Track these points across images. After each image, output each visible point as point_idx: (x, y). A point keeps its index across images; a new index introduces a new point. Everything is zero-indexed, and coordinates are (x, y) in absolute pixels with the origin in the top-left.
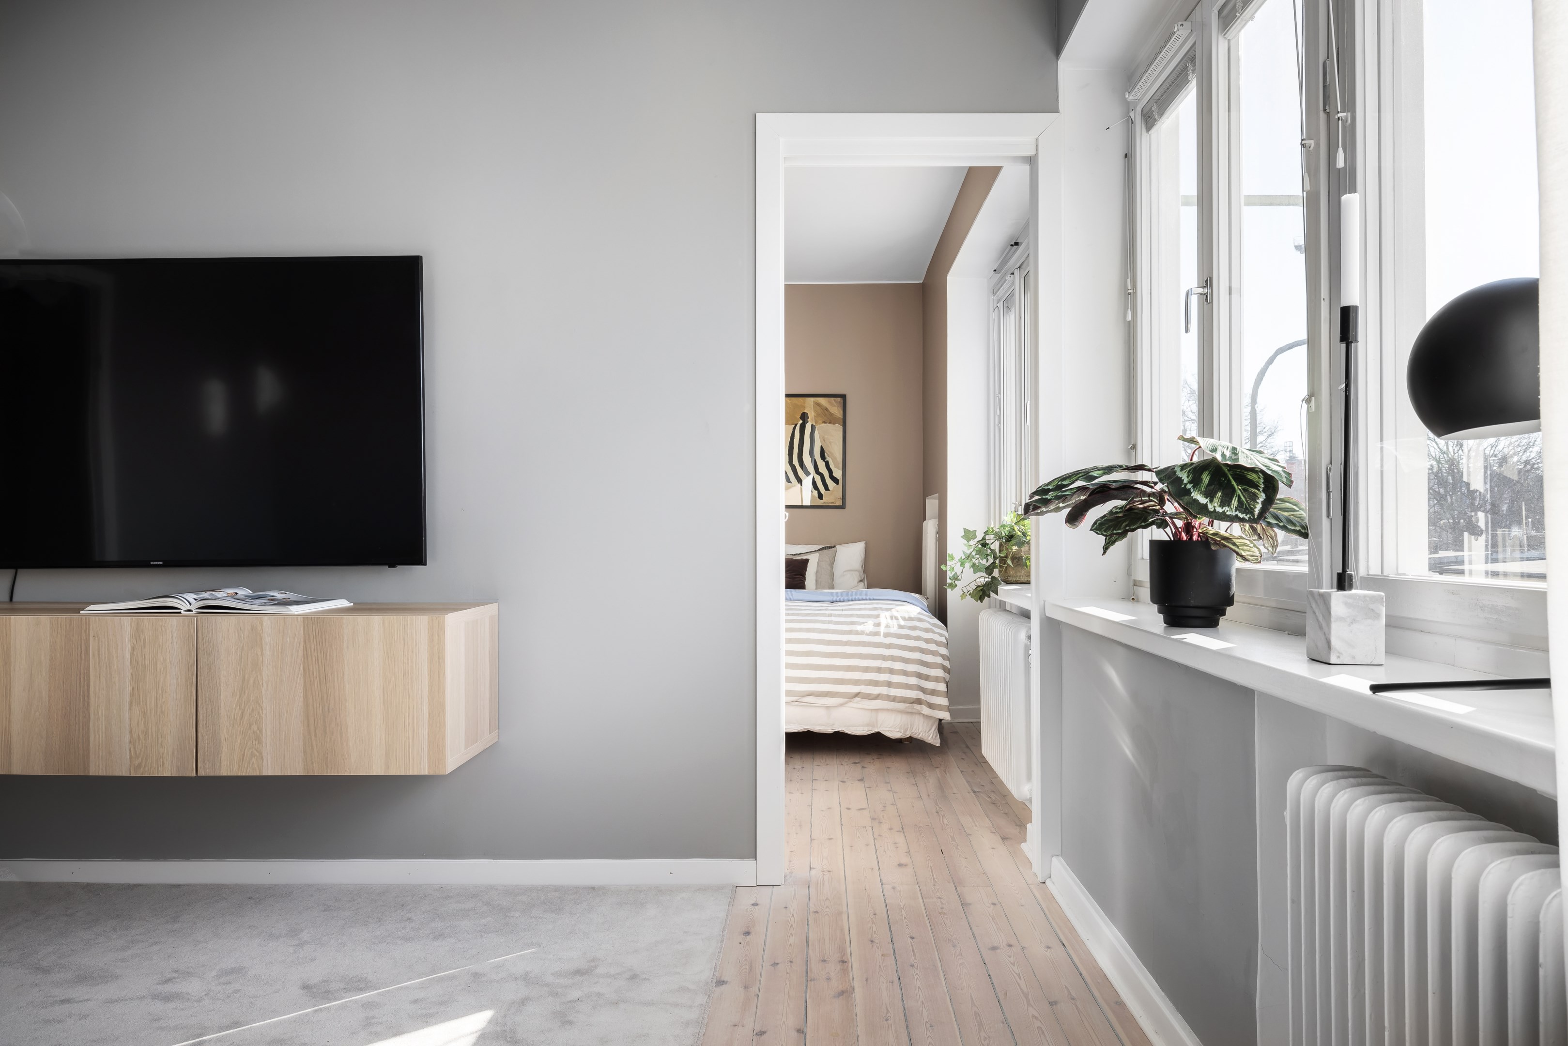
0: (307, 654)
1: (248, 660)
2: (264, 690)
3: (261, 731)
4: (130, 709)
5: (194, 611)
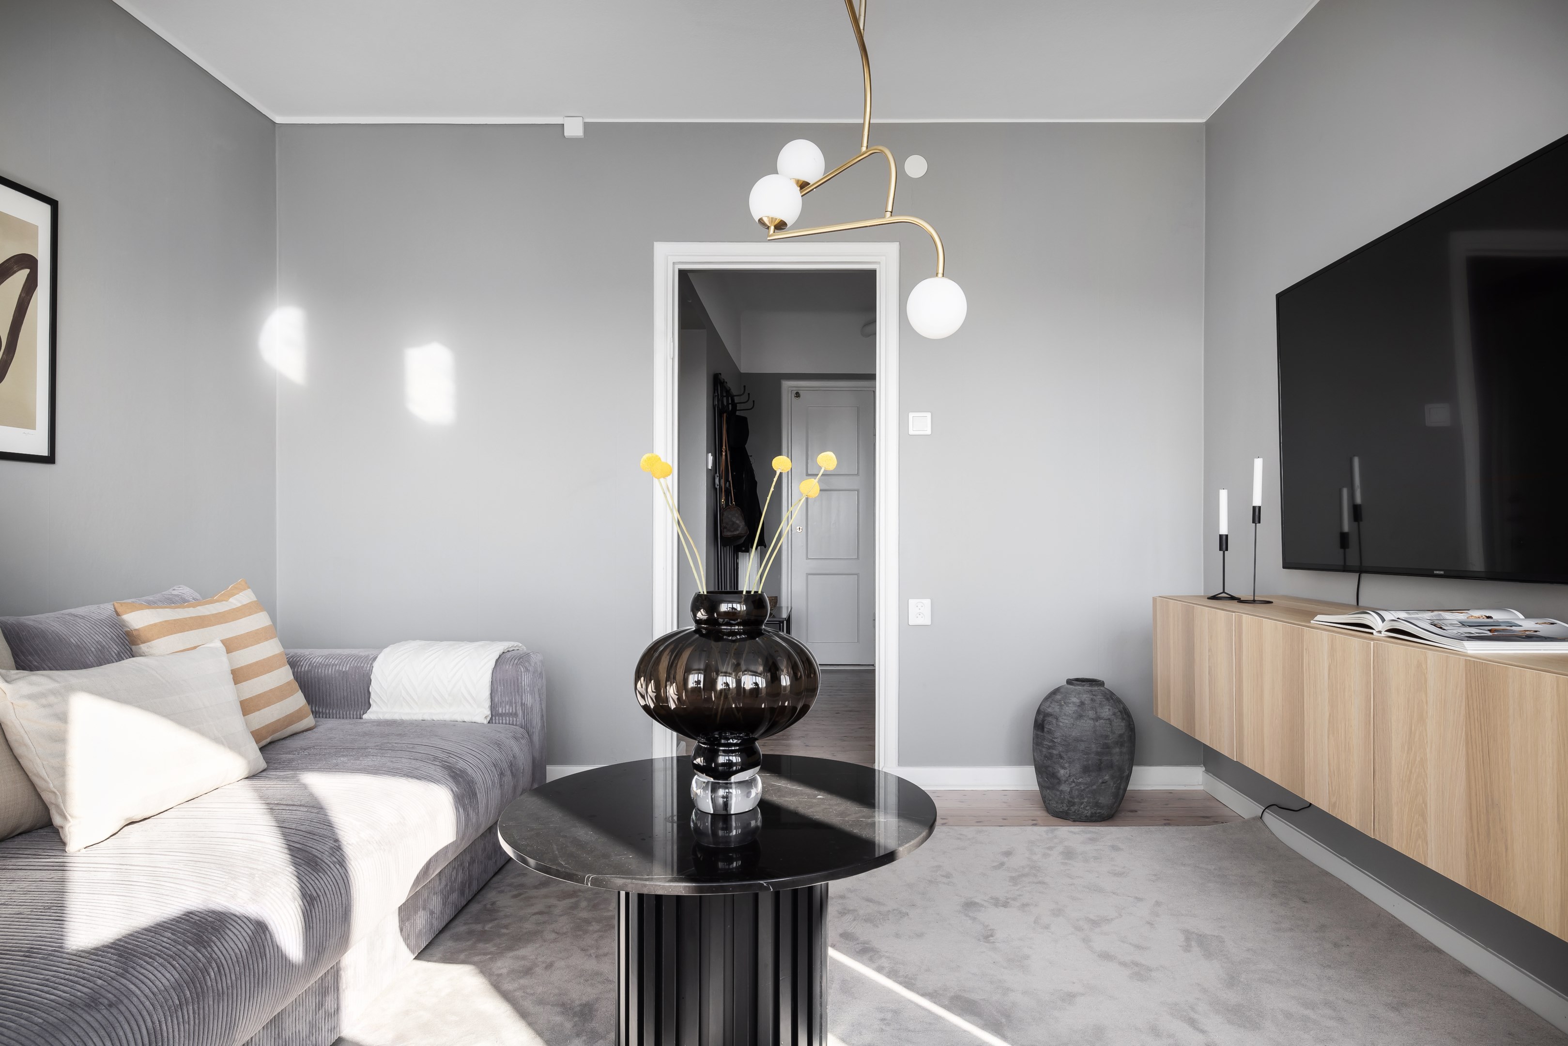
0: (1469, 713)
1: (1414, 707)
2: (1428, 750)
3: (1426, 805)
4: (1328, 737)
5: (1384, 634)
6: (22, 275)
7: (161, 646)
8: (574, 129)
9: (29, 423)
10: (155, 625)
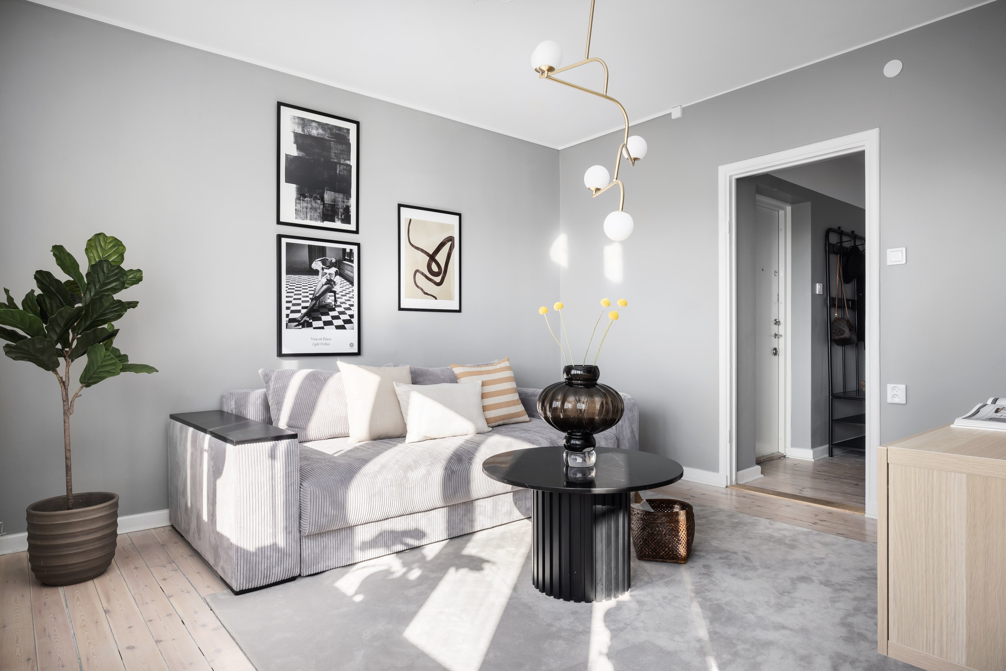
6: (449, 244)
7: (462, 380)
8: (676, 114)
9: (451, 298)
10: (461, 373)
